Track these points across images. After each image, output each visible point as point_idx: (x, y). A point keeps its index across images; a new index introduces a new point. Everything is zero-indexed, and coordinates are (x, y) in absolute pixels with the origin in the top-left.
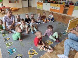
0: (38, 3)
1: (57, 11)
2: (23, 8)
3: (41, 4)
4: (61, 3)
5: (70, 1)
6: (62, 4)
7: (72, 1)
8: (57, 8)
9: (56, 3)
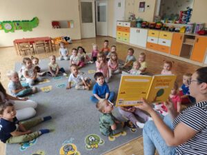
0: (119, 28)
1: (163, 48)
2: (82, 39)
3: (127, 30)
4: (176, 29)
5: (198, 25)
6: (178, 31)
7: (204, 25)
8: (164, 42)
9: (164, 30)
